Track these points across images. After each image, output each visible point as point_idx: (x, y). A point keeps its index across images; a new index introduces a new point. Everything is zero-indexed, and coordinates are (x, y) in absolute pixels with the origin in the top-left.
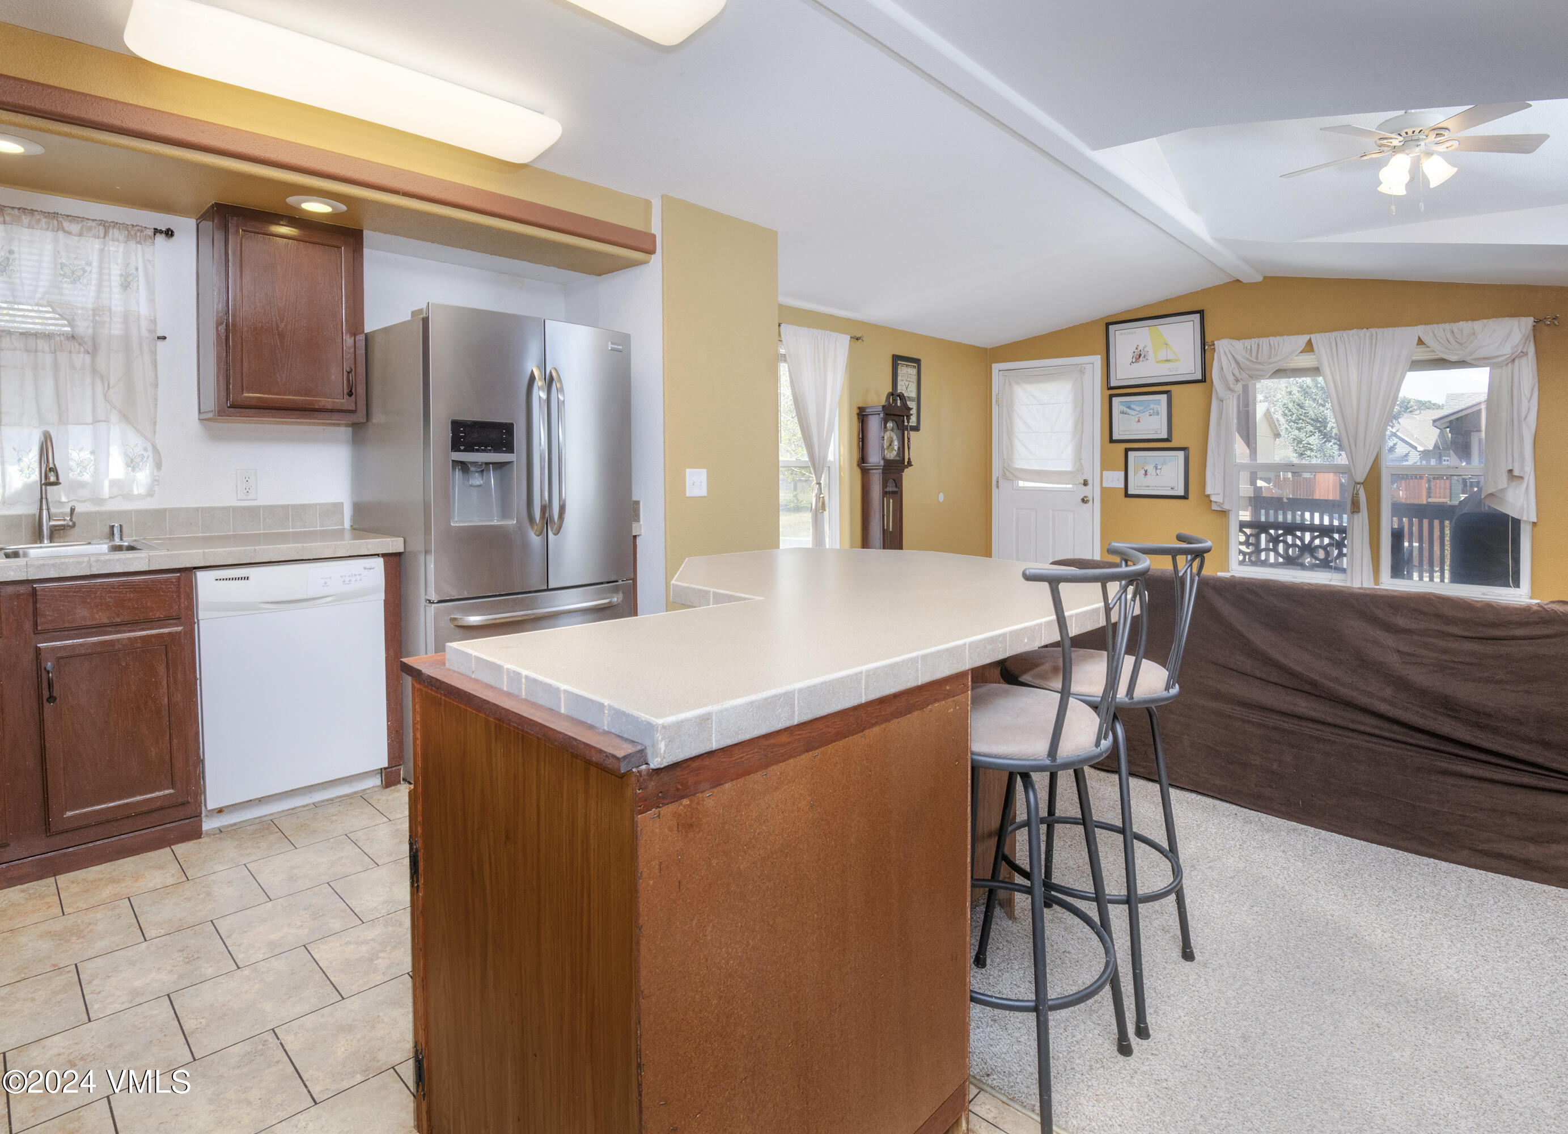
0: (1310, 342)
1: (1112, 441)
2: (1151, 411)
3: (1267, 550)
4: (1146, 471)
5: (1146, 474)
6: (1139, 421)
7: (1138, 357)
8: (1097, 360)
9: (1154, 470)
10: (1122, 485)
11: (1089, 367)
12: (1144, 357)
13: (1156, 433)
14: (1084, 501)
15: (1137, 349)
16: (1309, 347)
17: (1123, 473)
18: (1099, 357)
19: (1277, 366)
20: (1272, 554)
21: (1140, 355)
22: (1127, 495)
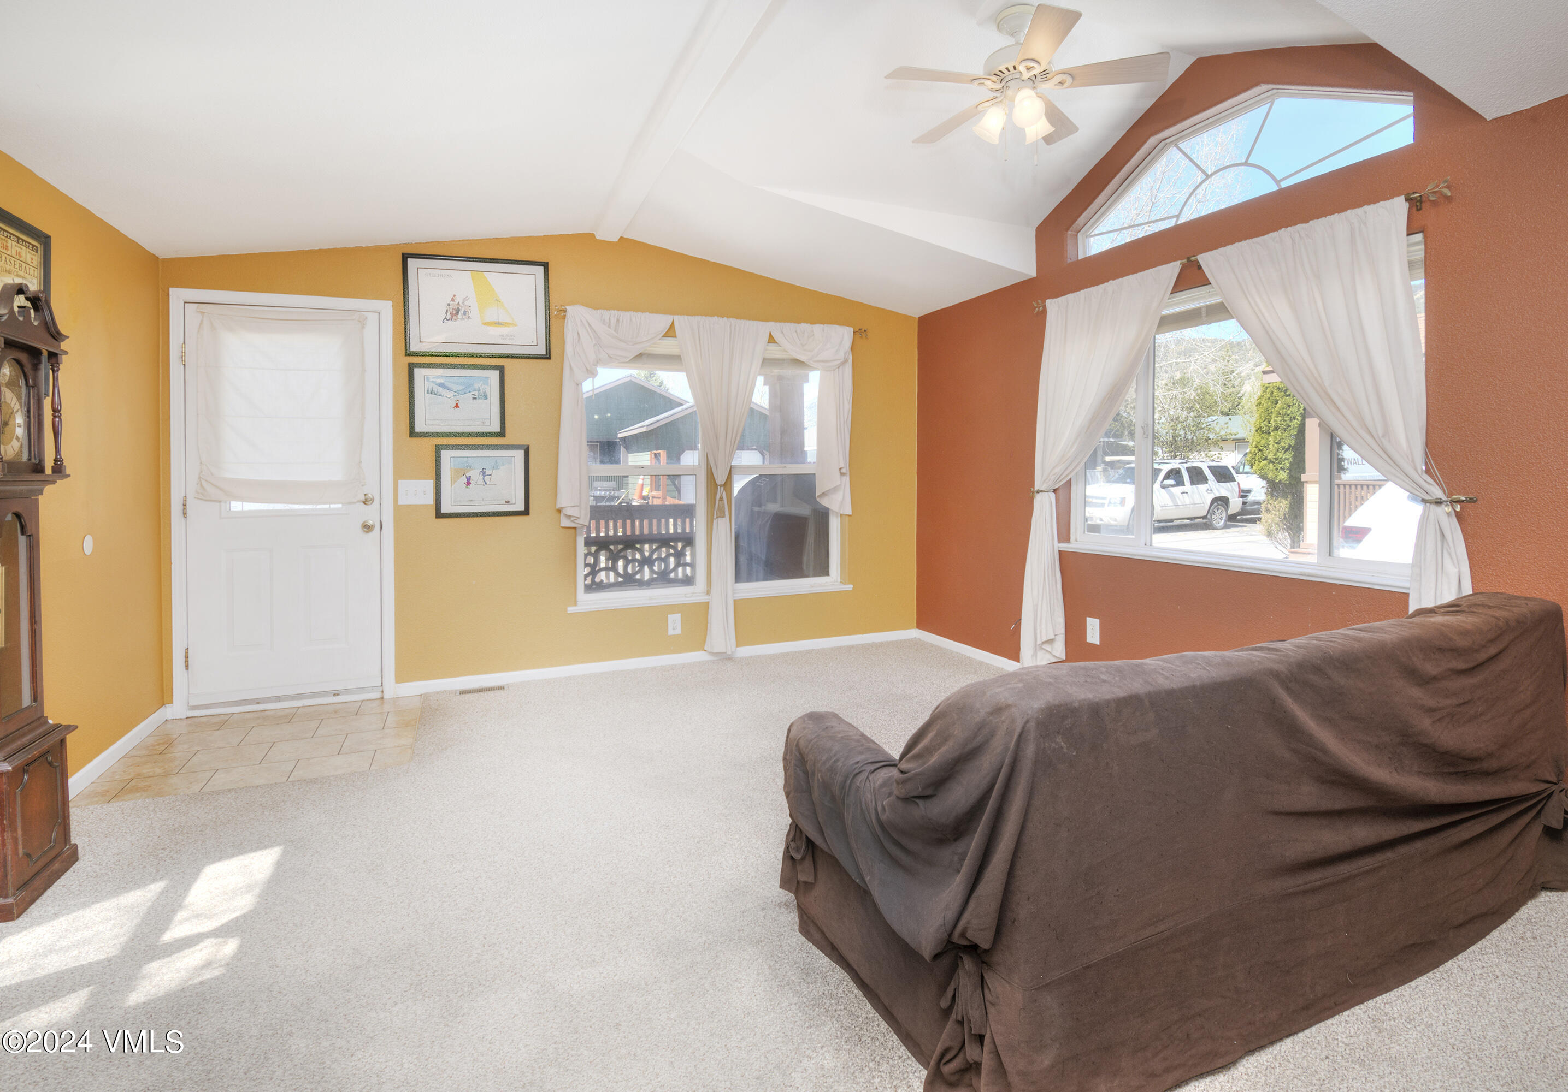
0: (672, 326)
1: (413, 433)
2: (476, 393)
3: (607, 569)
4: (469, 479)
5: (468, 483)
6: (457, 406)
7: (455, 313)
8: (386, 309)
9: (481, 477)
10: (430, 500)
11: (372, 318)
12: (465, 313)
13: (484, 424)
14: (367, 528)
15: (453, 300)
16: (670, 332)
17: (430, 484)
18: (389, 304)
19: (639, 349)
20: (612, 574)
21: (458, 310)
22: (439, 515)
